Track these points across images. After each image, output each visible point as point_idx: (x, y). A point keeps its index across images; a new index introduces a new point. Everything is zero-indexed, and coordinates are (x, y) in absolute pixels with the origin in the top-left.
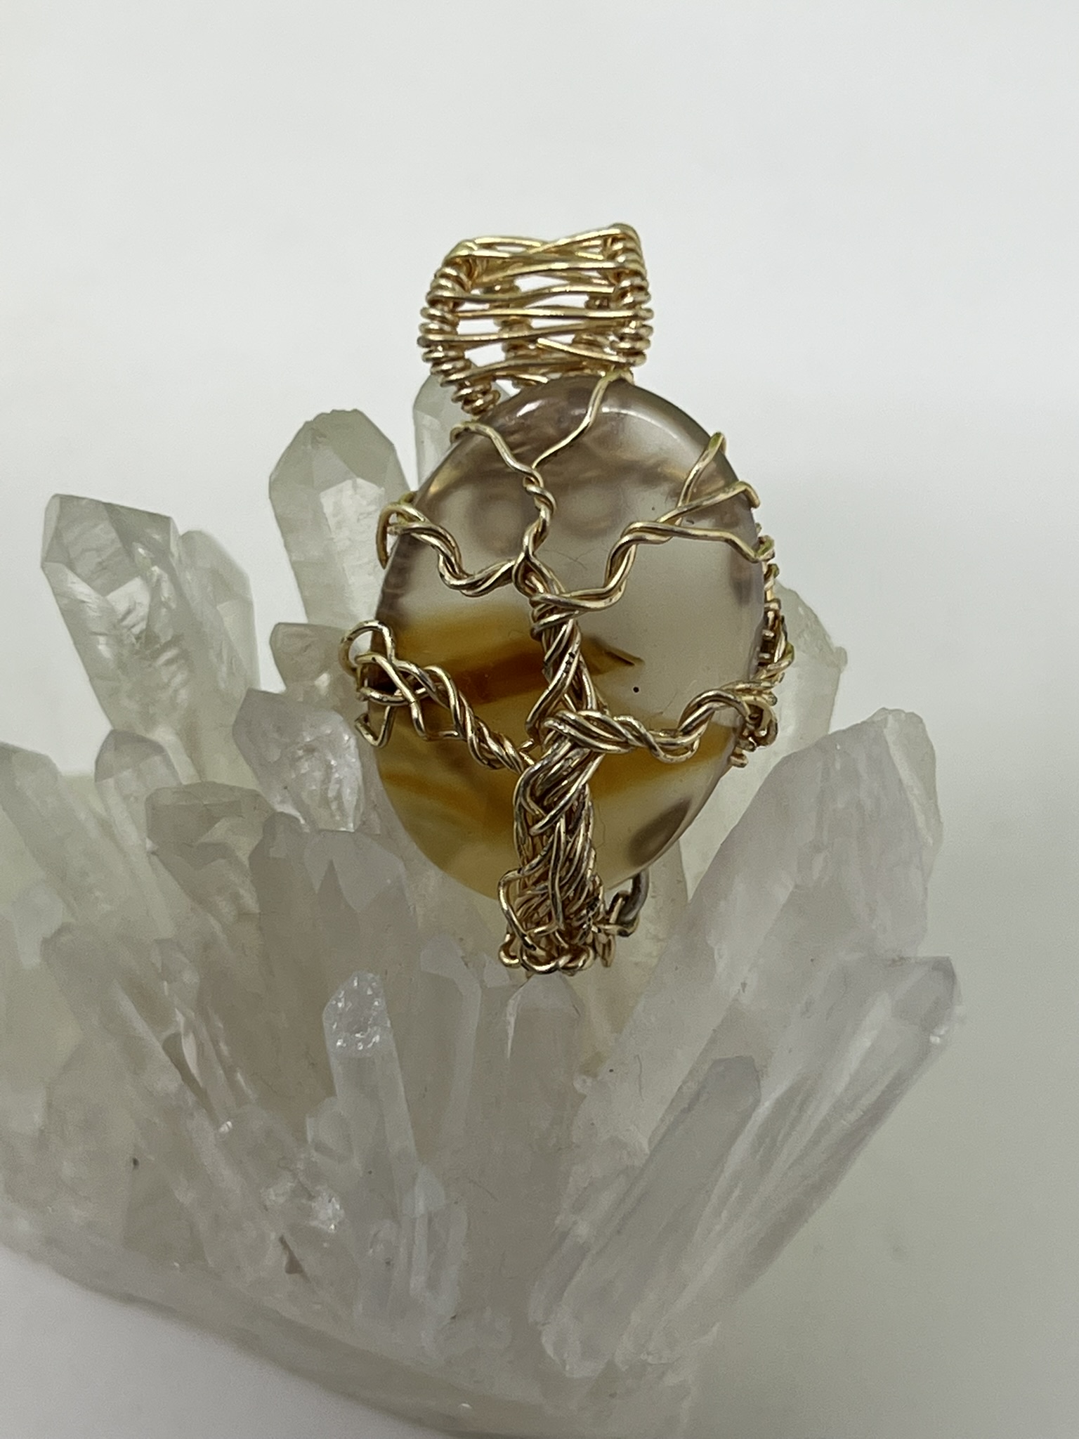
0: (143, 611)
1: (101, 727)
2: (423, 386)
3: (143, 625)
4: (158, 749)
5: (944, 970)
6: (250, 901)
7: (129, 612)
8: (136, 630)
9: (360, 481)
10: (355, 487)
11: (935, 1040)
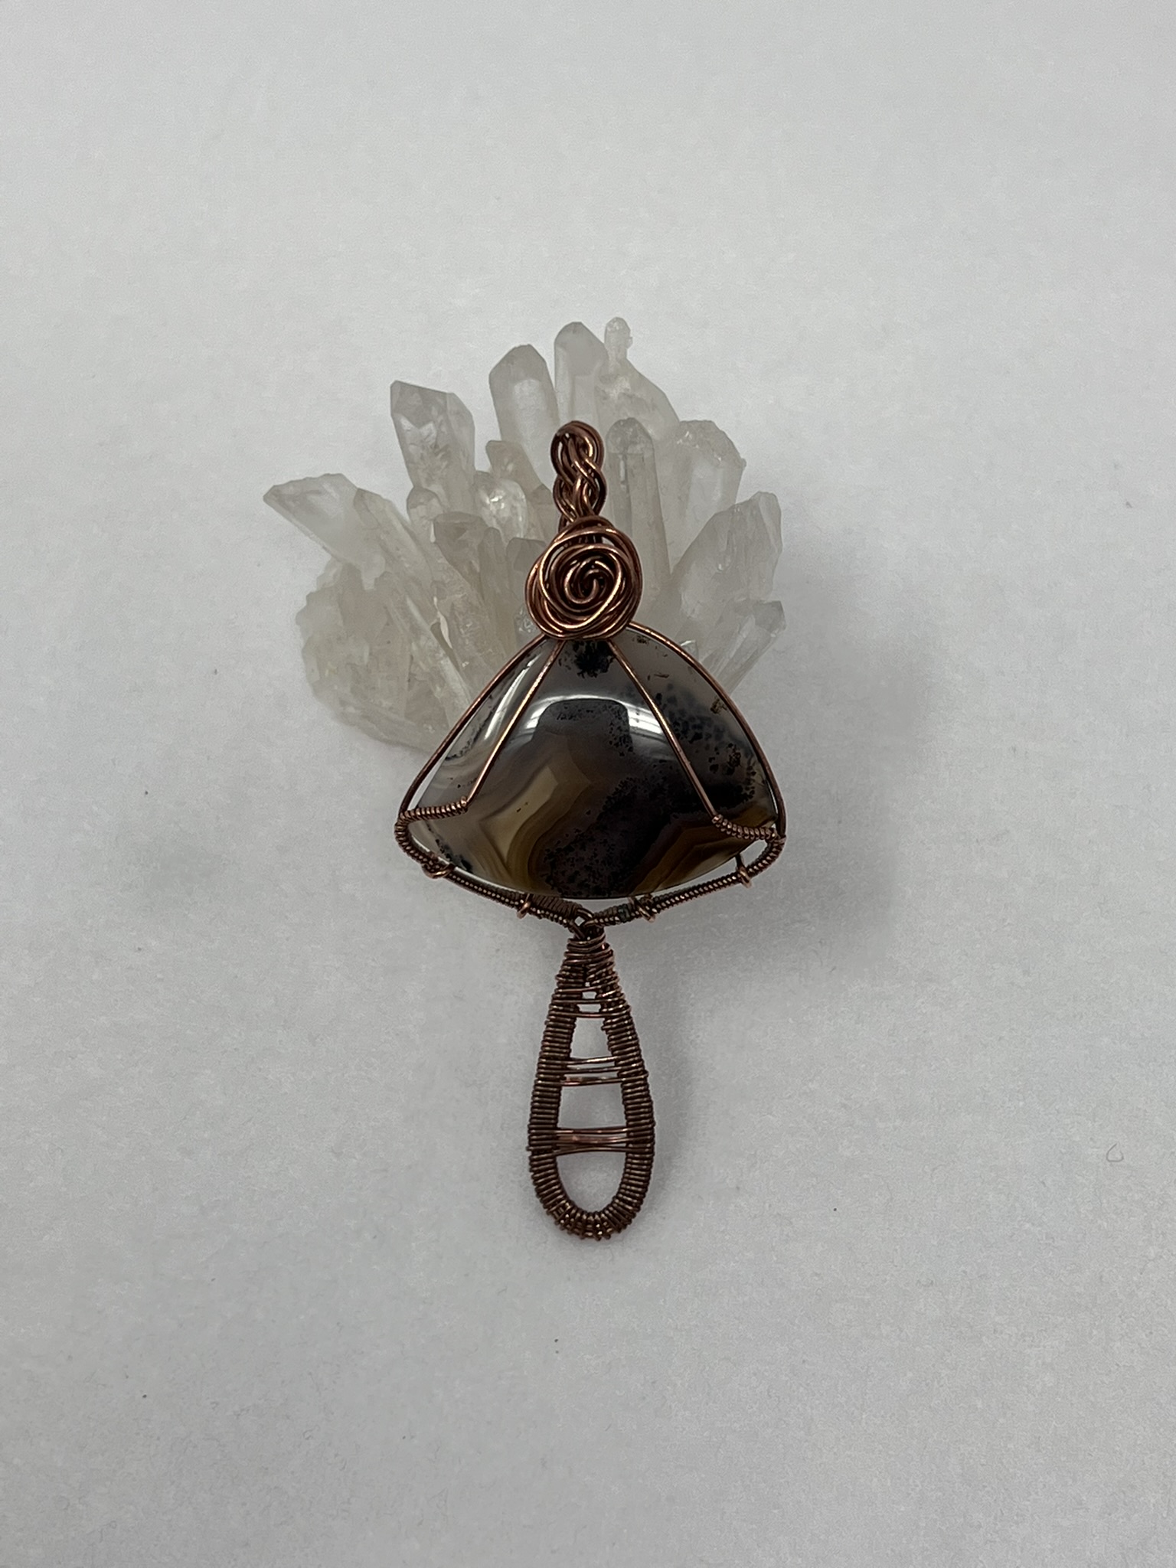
0: (434, 434)
1: (410, 486)
2: (560, 333)
3: (434, 441)
4: (435, 495)
5: (778, 606)
6: (477, 567)
7: (428, 436)
8: (430, 443)
9: (532, 380)
10: (529, 383)
11: (773, 635)
